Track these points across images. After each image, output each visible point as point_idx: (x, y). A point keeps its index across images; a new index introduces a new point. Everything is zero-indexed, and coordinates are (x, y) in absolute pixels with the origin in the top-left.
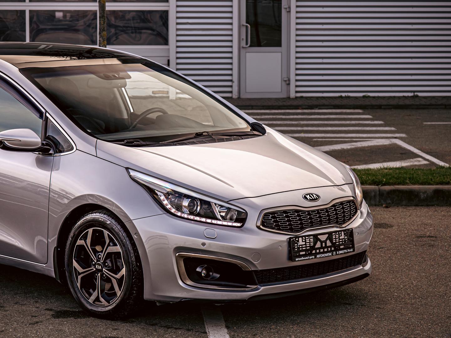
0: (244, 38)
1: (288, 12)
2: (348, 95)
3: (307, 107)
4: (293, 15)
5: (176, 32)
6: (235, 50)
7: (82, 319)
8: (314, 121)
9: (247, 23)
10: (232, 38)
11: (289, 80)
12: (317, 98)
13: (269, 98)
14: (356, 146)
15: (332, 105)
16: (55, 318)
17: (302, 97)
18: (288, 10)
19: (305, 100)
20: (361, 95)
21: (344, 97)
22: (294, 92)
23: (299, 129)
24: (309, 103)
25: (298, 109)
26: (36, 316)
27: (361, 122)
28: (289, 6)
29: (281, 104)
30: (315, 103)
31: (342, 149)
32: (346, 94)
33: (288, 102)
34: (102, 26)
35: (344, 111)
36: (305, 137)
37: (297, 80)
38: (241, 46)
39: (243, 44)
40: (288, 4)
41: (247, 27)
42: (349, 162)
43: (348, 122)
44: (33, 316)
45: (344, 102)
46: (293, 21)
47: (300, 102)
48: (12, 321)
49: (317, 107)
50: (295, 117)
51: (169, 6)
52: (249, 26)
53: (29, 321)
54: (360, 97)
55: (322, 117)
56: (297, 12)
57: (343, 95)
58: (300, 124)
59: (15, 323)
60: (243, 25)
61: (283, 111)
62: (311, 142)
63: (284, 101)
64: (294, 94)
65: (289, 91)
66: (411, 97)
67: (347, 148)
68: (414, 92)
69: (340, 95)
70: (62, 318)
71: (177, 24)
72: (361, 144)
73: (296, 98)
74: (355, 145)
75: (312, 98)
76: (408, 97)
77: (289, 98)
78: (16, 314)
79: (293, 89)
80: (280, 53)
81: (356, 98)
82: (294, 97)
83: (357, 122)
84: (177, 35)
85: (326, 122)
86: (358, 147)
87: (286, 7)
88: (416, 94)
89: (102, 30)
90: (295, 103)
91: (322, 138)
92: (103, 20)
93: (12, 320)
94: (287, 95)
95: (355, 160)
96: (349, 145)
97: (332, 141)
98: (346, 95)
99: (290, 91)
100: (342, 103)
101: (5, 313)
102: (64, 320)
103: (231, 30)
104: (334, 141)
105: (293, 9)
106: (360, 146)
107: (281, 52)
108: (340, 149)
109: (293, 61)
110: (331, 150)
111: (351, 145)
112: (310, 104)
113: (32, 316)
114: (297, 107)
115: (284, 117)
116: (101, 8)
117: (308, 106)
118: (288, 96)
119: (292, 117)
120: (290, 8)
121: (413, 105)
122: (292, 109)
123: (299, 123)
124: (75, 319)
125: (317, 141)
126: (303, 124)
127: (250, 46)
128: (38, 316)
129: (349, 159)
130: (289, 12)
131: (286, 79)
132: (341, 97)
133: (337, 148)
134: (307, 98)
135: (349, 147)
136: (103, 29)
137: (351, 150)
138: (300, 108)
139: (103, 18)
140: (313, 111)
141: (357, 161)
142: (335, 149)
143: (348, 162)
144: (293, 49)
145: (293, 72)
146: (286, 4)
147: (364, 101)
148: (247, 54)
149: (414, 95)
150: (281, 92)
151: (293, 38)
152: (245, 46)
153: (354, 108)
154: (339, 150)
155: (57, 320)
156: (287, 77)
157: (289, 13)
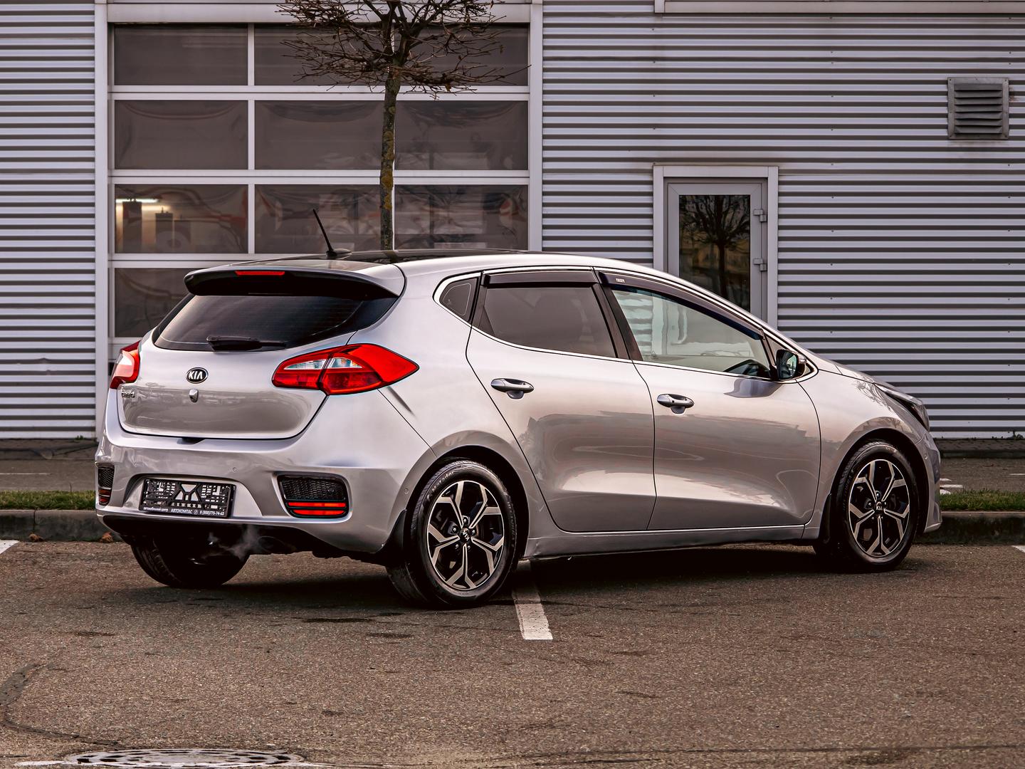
1: (762, 272)
4: (772, 277)
18: (762, 269)
28: (763, 261)
40: (761, 257)
46: (773, 289)
56: (780, 272)
66: (1008, 439)
68: (1014, 429)
76: (1002, 439)
87: (757, 262)
88: (1017, 433)
105: (773, 267)
120: (765, 263)
121: (1006, 451)
130: (765, 271)
149: (1014, 436)
157: (764, 274)
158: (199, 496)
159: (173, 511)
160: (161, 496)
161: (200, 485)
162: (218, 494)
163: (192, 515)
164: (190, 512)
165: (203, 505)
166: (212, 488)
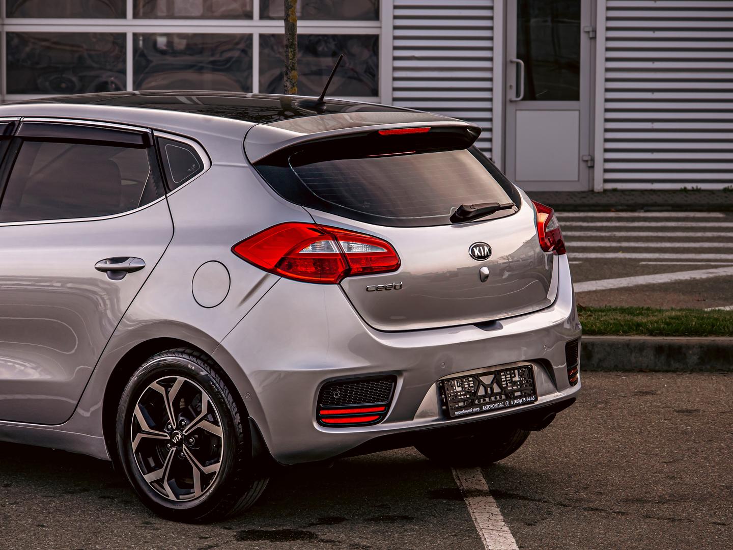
0: (512, 85)
1: (591, 38)
2: (697, 187)
3: (625, 208)
4: (601, 43)
5: (393, 74)
6: (497, 105)
7: (283, 543)
8: (639, 231)
9: (518, 57)
10: (492, 85)
11: (593, 160)
12: (643, 192)
13: (557, 192)
14: (717, 275)
15: (669, 205)
16: (238, 540)
17: (615, 190)
18: (591, 36)
19: (621, 196)
20: (721, 186)
21: (689, 190)
22: (602, 181)
23: (614, 244)
24: (628, 201)
25: (609, 211)
26: (208, 538)
27: (723, 234)
28: (593, 28)
29: (579, 202)
30: (640, 200)
31: (692, 279)
32: (694, 185)
33: (592, 198)
34: (291, 61)
35: (692, 214)
36: (625, 259)
37: (606, 161)
38: (508, 98)
39: (512, 95)
40: (591, 25)
41: (518, 65)
42: (707, 300)
43: (699, 234)
44: (203, 538)
45: (691, 199)
46: (601, 54)
47: (613, 200)
48: (170, 545)
49: (642, 209)
50: (605, 224)
51: (380, 27)
52: (521, 62)
53: (197, 545)
54: (719, 191)
55: (653, 224)
56: (608, 39)
57: (689, 186)
58: (615, 236)
59: (175, 547)
60: (512, 62)
61: (582, 214)
62: (638, 266)
63: (584, 197)
64: (601, 185)
65: (591, 179)
67: (701, 278)
69: (683, 188)
70: (250, 540)
71: (395, 58)
72: (725, 272)
73: (605, 191)
74: (716, 273)
75: (633, 193)
77: (592, 191)
78: (173, 534)
79: (599, 175)
80: (577, 113)
81: (712, 192)
82: (602, 190)
83: (716, 234)
84: (395, 79)
85: (660, 234)
86: (719, 276)
87: (587, 29)
89: (290, 68)
90: (604, 200)
91: (655, 260)
92: (291, 51)
93: (168, 542)
94: (589, 186)
95: (717, 298)
96: (704, 273)
97: (674, 266)
98: (693, 188)
99: (593, 180)
100: (686, 201)
101: (154, 532)
102: (254, 543)
103: (491, 70)
104: (677, 265)
105: (601, 34)
106: (724, 274)
107: (579, 110)
108: (689, 278)
109: (600, 125)
110: (673, 281)
111: (708, 273)
112: (631, 202)
113: (201, 538)
114: (606, 208)
115: (585, 224)
116: (289, 30)
117: (628, 206)
118: (590, 189)
119: (599, 224)
120: (595, 31)
122: (599, 211)
123: (612, 235)
124: (272, 541)
125: (647, 266)
126: (621, 237)
127: (523, 99)
128: (210, 537)
129: (706, 295)
130: (594, 38)
131: (586, 158)
132: (685, 190)
133: (684, 277)
134: (623, 191)
135: (704, 276)
136: (293, 66)
137: (708, 280)
138: (613, 210)
139: (292, 48)
140: (636, 214)
141: (720, 299)
142: (679, 279)
143: (704, 300)
144: (600, 105)
145: (599, 145)
146: (589, 25)
147: (726, 197)
148: (518, 113)
150: (579, 181)
151: (600, 85)
152: (514, 98)
153: (709, 210)
154: (686, 280)
155: (243, 543)
156: (589, 155)
157: (593, 40)
158: (500, 385)
159: (485, 408)
160: (461, 395)
161: (497, 374)
162: (518, 380)
163: (505, 408)
164: (501, 405)
165: (506, 395)
166: (511, 374)
